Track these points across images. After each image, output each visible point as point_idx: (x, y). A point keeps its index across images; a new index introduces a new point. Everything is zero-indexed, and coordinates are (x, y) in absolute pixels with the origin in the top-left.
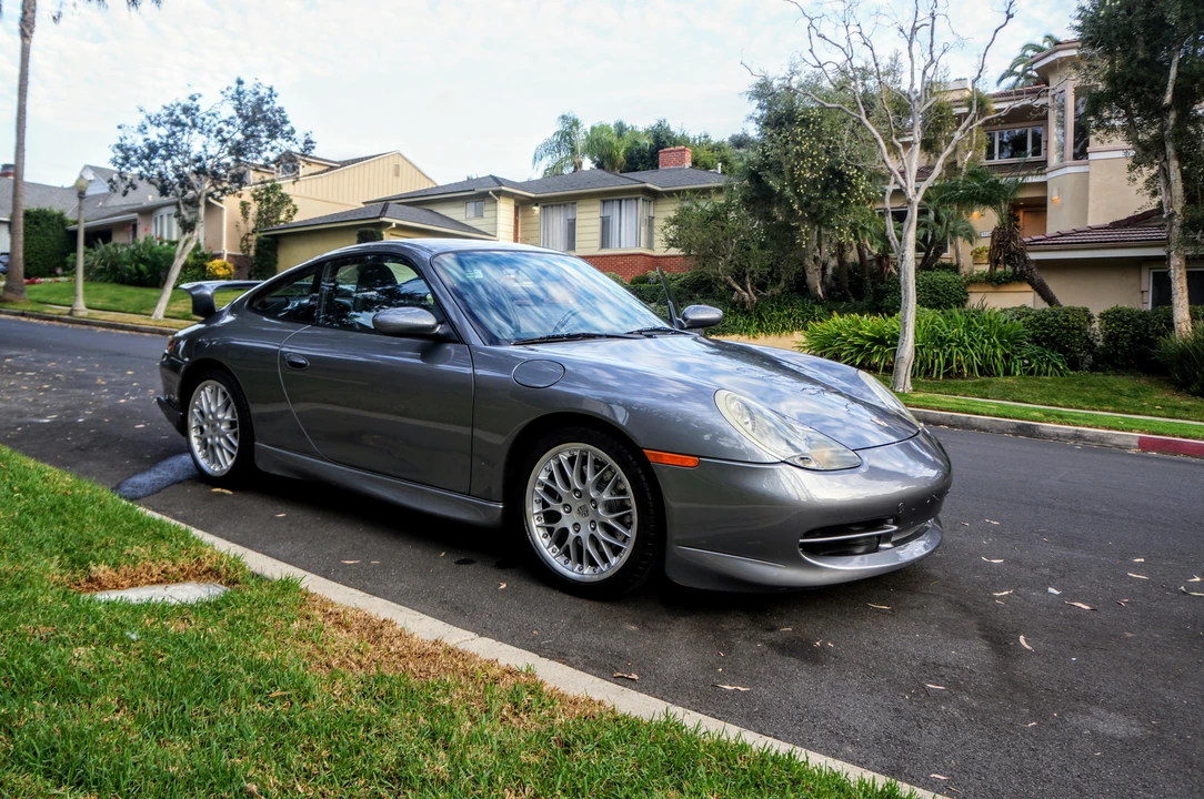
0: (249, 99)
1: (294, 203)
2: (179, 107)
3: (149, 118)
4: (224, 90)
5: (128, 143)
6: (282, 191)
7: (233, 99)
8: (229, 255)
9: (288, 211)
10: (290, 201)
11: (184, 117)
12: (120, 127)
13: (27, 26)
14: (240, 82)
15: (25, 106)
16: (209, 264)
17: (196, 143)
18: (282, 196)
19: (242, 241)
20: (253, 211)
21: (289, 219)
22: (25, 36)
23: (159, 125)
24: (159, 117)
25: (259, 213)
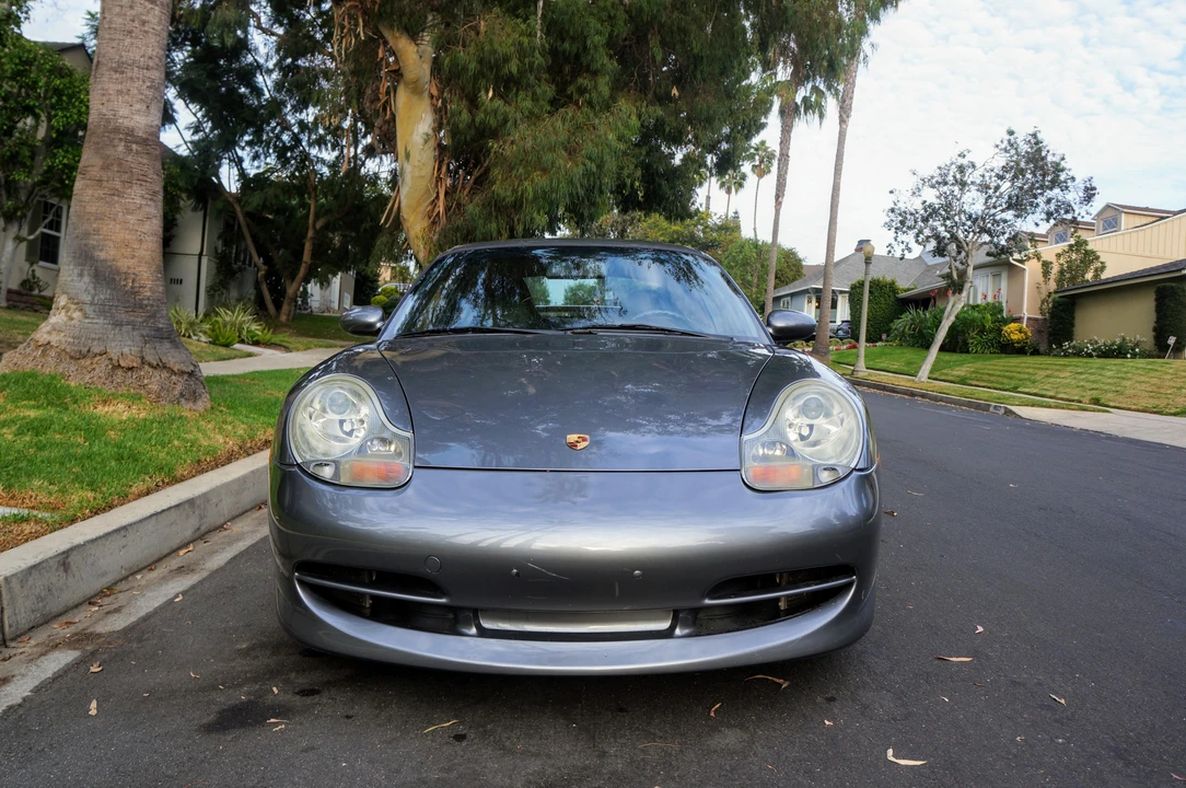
0: (1024, 148)
1: (1101, 259)
2: (954, 166)
3: (923, 180)
4: (998, 143)
5: (902, 206)
6: (1088, 248)
7: (1006, 151)
8: (1029, 319)
9: (1096, 270)
10: (1098, 258)
11: (959, 176)
12: (891, 192)
13: (845, 112)
14: (1011, 133)
15: (839, 184)
16: (1005, 329)
17: (973, 202)
18: (1087, 253)
19: (1043, 303)
20: (1055, 269)
21: (1096, 276)
22: (842, 121)
23: (933, 187)
24: (932, 177)
25: (1062, 272)
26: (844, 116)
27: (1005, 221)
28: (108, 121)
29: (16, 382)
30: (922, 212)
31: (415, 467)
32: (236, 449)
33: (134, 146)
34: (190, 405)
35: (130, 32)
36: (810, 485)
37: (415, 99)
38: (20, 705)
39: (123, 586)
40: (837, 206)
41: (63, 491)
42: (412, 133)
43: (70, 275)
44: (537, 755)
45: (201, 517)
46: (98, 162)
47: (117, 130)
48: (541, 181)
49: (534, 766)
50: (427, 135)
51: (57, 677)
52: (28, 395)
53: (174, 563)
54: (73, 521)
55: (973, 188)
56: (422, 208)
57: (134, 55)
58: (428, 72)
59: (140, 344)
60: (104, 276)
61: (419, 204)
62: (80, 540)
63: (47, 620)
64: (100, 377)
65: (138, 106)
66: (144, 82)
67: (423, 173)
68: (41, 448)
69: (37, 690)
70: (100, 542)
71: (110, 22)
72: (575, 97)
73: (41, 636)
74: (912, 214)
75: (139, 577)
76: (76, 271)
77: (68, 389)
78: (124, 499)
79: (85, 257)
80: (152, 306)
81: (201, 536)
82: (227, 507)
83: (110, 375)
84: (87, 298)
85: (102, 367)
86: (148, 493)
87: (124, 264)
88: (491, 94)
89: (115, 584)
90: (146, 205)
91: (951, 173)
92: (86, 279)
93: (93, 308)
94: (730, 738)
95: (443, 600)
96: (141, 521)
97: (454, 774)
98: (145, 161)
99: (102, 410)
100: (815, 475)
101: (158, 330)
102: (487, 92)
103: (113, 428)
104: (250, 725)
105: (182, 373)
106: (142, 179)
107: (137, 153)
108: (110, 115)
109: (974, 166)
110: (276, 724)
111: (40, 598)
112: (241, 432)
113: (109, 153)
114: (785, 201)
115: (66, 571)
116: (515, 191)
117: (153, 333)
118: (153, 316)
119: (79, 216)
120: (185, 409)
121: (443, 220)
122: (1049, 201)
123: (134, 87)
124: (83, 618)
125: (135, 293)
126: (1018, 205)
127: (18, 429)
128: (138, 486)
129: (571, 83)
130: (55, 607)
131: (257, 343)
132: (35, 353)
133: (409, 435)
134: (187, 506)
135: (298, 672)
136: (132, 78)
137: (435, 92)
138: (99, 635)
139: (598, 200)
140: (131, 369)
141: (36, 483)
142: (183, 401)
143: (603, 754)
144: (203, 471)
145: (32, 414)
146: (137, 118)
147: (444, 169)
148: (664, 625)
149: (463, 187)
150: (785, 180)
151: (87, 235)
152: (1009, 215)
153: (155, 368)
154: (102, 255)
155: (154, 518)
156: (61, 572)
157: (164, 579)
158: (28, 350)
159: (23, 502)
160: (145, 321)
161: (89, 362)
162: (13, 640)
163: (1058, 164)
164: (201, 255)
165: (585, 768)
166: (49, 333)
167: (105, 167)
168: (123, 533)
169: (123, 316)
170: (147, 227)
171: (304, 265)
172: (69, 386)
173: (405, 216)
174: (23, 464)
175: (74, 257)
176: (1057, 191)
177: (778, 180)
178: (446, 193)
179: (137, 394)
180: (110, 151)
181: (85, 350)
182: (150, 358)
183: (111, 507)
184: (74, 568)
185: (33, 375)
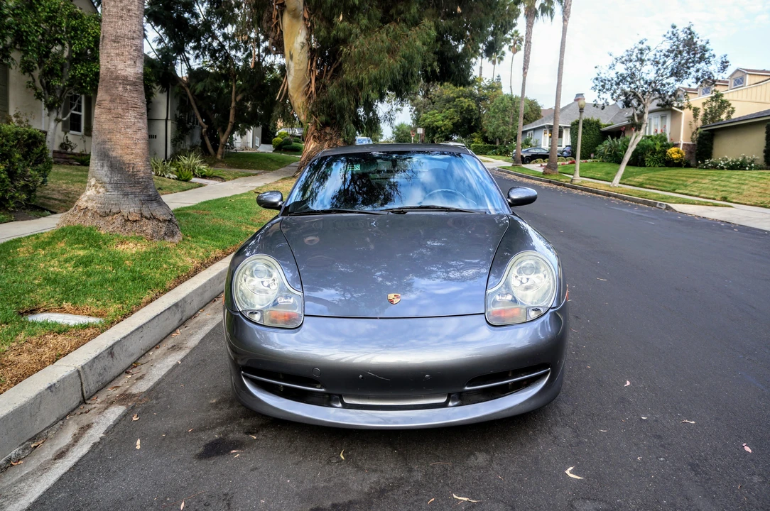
0: (682, 36)
1: (732, 106)
2: (636, 49)
3: (616, 59)
4: (666, 33)
5: (603, 76)
6: (724, 98)
7: (671, 39)
8: (684, 144)
9: (728, 112)
10: (729, 105)
11: (640, 56)
12: (596, 67)
13: (566, 14)
14: (674, 27)
16: (669, 151)
17: (649, 72)
18: (723, 102)
19: (693, 134)
20: (701, 113)
21: (729, 117)
22: (565, 20)
23: (623, 63)
24: (622, 57)
25: (705, 115)
26: (566, 17)
27: (669, 84)
28: (112, 72)
29: (70, 233)
30: (616, 79)
31: (305, 315)
32: (199, 265)
33: (128, 87)
34: (171, 239)
35: (121, 17)
36: (524, 320)
37: (295, 21)
38: (99, 442)
39: (143, 360)
40: (562, 75)
41: (104, 305)
42: (293, 43)
43: (96, 167)
44: (375, 471)
45: (182, 312)
46: (107, 98)
47: (117, 78)
48: (374, 72)
49: (374, 477)
50: (303, 43)
51: (116, 424)
52: (78, 241)
53: (169, 343)
54: (112, 323)
55: (648, 63)
56: (302, 89)
57: (125, 31)
58: (302, 4)
59: (139, 206)
60: (116, 166)
61: (299, 86)
62: (118, 338)
63: (105, 385)
64: (118, 228)
65: (129, 62)
66: (131, 47)
67: (301, 67)
68: (89, 275)
69: (107, 432)
70: (128, 337)
71: (109, 11)
72: (395, 16)
73: (102, 397)
74: (609, 81)
75: (151, 353)
76: (99, 164)
77: (99, 236)
78: (139, 306)
79: (105, 156)
80: (145, 182)
81: (183, 323)
82: (196, 304)
83: (124, 226)
84: (107, 180)
85: (118, 221)
86: (151, 301)
87: (127, 158)
88: (341, 18)
89: (138, 359)
90: (138, 122)
91: (635, 54)
92: (106, 168)
93: (110, 186)
94: (481, 458)
95: (323, 390)
96: (150, 321)
97: (332, 483)
98: (135, 95)
99: (121, 248)
100: (527, 312)
101: (150, 196)
102: (339, 17)
103: (128, 259)
104: (222, 454)
105: (165, 221)
106: (134, 107)
107: (131, 91)
108: (112, 69)
109: (649, 49)
110: (236, 454)
111: (100, 374)
112: (201, 254)
113: (113, 92)
114: (529, 72)
115: (112, 357)
116: (357, 78)
117: (146, 198)
118: (146, 188)
119: (99, 131)
120: (168, 243)
121: (315, 96)
122: (698, 71)
123: (126, 51)
124: (124, 382)
125: (134, 175)
126: (677, 73)
127: (75, 263)
128: (146, 297)
129: (391, 7)
130: (108, 377)
131: (204, 177)
132: (79, 214)
133: (300, 294)
134: (174, 308)
135: (245, 418)
136: (124, 46)
137: (307, 16)
138: (134, 395)
139: (411, 81)
140: (135, 221)
141: (89, 300)
142: (166, 237)
143: (411, 470)
144: (181, 282)
145: (82, 253)
146: (129, 69)
147: (314, 64)
148: (443, 400)
149: (327, 75)
150: (529, 58)
151: (104, 142)
152: (672, 80)
153: (149, 219)
154: (114, 154)
155: (157, 318)
156: (110, 359)
157: (165, 355)
158: (75, 212)
159: (83, 312)
160: (141, 191)
161: (110, 218)
162: (88, 399)
163: (704, 47)
164: (167, 120)
165: (402, 478)
166: (86, 201)
167: (112, 101)
168: (140, 330)
169: (129, 189)
170: (139, 135)
171: (230, 124)
172: (100, 234)
173: (292, 94)
174: (80, 287)
175: (98, 156)
176: (703, 64)
177: (525, 58)
178: (316, 79)
179: (140, 236)
180: (114, 91)
181: (108, 211)
182: (146, 214)
183: (132, 313)
184: (116, 354)
185: (79, 228)
